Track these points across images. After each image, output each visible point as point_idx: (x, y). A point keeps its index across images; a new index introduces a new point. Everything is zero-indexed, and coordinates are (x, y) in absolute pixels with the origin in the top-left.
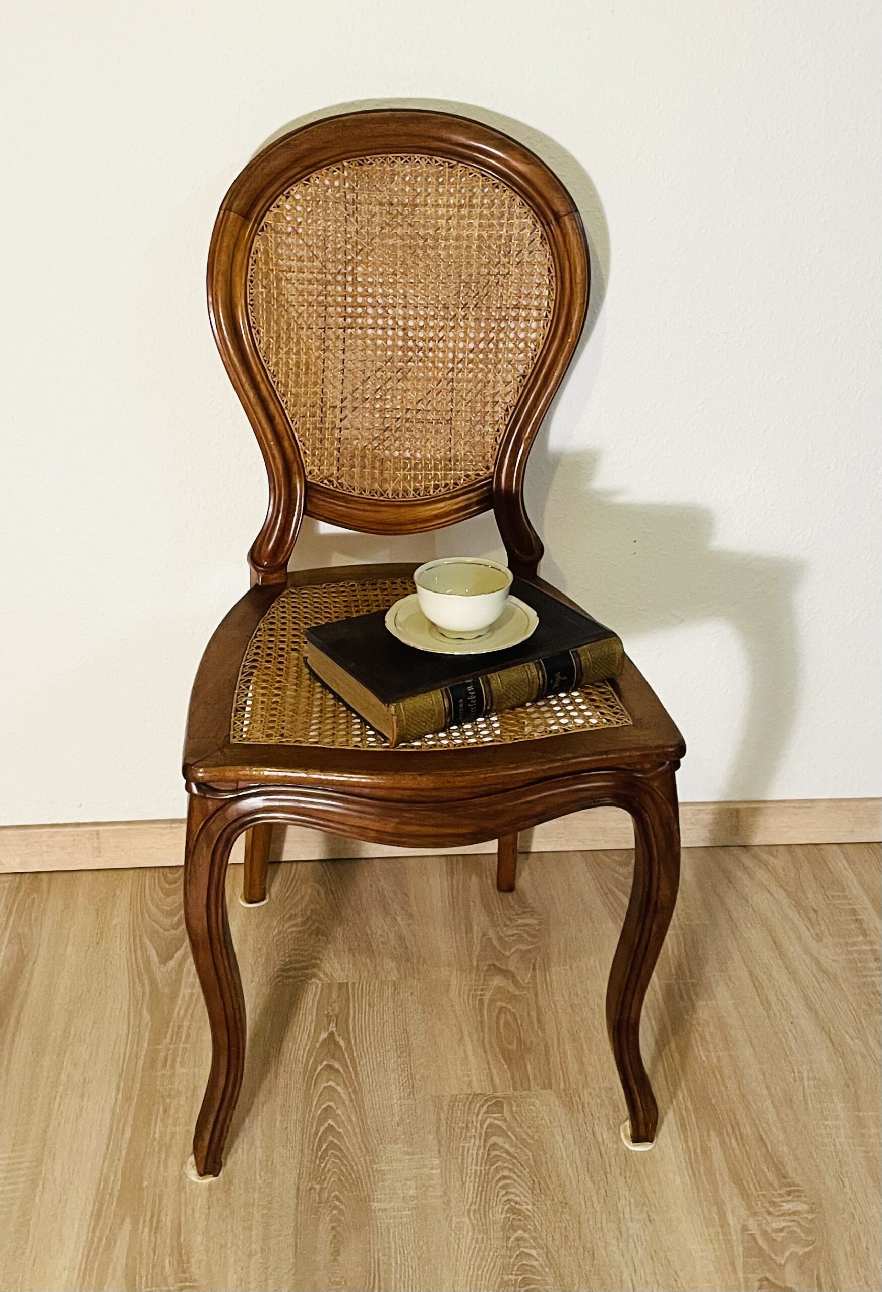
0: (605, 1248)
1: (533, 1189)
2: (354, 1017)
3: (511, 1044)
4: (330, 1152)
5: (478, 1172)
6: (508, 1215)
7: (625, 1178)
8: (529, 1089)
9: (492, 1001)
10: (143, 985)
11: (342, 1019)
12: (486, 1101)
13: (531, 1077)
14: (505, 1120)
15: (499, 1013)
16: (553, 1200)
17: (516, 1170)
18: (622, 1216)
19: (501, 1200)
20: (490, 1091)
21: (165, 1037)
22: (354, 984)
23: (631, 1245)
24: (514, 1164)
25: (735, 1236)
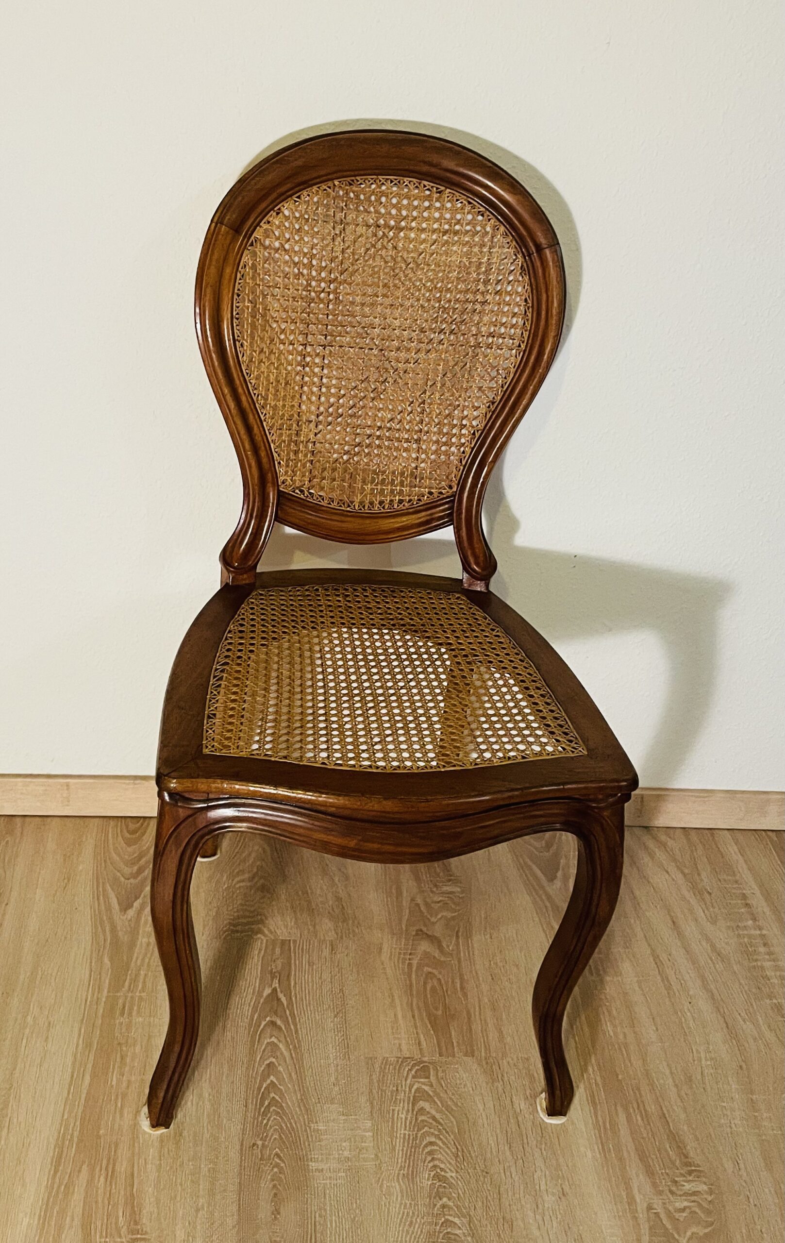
0: (523, 1220)
1: (457, 1156)
2: (295, 975)
3: (437, 1009)
4: (271, 1110)
5: (407, 1137)
6: (435, 1182)
7: (541, 1150)
8: (454, 1056)
9: (420, 966)
10: (104, 931)
11: (284, 976)
12: (414, 1065)
13: (455, 1044)
14: (432, 1086)
15: (426, 978)
16: (475, 1168)
17: (441, 1137)
18: (537, 1187)
19: (427, 1166)
20: (417, 1056)
21: (123, 986)
22: (295, 941)
23: (547, 1218)
24: (439, 1130)
25: (642, 1216)
